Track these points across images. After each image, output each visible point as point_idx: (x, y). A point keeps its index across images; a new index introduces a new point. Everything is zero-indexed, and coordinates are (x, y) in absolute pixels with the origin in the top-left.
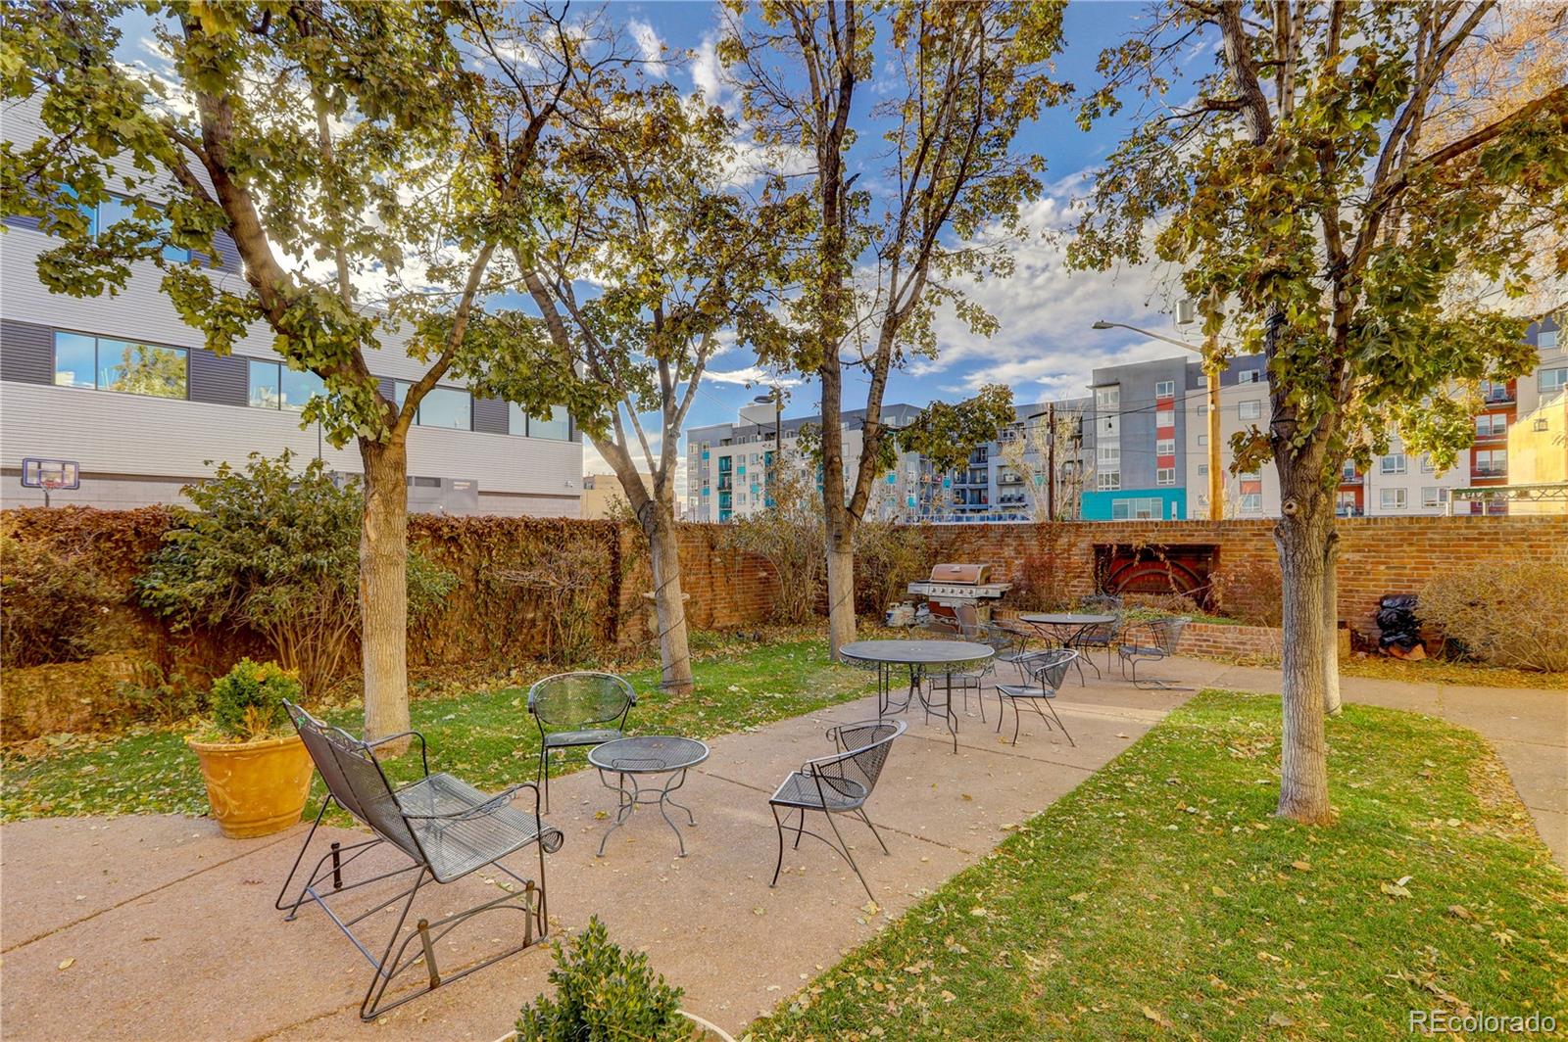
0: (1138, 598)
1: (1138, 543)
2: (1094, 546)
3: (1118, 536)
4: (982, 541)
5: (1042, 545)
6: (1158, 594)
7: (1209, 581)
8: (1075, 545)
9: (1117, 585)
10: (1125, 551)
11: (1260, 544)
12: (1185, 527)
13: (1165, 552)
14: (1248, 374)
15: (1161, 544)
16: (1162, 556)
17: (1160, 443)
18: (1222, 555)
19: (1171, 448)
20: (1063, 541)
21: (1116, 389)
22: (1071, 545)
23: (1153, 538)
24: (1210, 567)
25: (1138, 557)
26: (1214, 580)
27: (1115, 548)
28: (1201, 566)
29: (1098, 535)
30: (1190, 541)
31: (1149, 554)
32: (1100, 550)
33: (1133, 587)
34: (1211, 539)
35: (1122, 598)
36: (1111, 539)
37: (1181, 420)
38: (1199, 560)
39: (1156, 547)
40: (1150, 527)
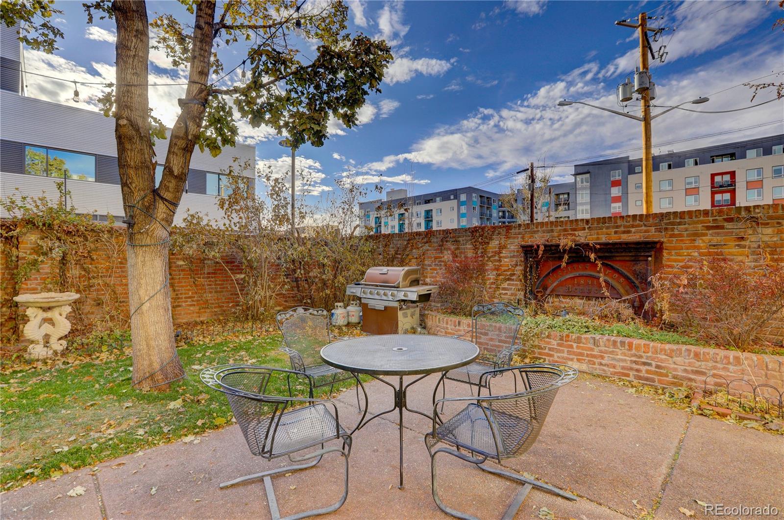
0: (567, 302)
1: (566, 242)
2: (523, 247)
3: (547, 236)
4: (426, 247)
5: (476, 248)
6: (589, 298)
7: (649, 284)
8: (505, 247)
9: (545, 289)
10: (553, 251)
11: (716, 240)
12: (619, 222)
13: (596, 251)
14: (666, 164)
15: (591, 243)
16: (592, 256)
17: (613, 205)
18: (665, 253)
19: (619, 207)
20: (494, 244)
21: (588, 175)
22: (502, 247)
23: (583, 237)
24: (651, 267)
25: (566, 257)
26: (657, 284)
27: (542, 248)
28: (639, 267)
29: (527, 236)
30: (625, 238)
31: (578, 255)
32: (528, 251)
33: (561, 290)
34: (653, 235)
35: (552, 302)
36: (539, 239)
37: (626, 192)
38: (636, 260)
39: (586, 246)
40: (581, 224)
